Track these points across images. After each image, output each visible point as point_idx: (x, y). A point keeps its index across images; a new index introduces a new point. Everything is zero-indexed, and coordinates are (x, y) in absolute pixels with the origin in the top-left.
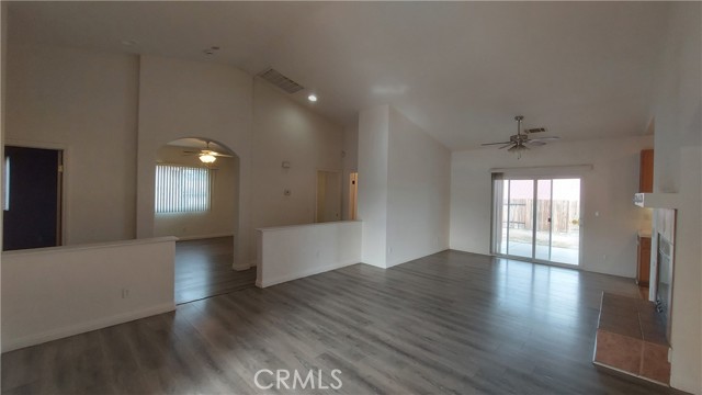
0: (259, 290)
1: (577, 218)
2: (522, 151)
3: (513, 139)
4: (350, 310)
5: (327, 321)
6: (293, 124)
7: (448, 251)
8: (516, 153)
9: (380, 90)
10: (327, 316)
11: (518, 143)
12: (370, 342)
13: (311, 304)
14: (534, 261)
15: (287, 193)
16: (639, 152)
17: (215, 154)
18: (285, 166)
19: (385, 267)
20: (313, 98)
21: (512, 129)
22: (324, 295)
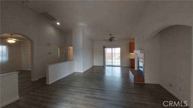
0: (48, 85)
1: (120, 56)
2: (112, 42)
3: (110, 39)
4: (82, 84)
5: (79, 88)
6: (51, 31)
7: (94, 66)
8: (110, 42)
9: (81, 24)
10: (78, 87)
11: (111, 40)
12: (93, 90)
13: (70, 85)
14: (112, 66)
15: (50, 53)
16: (129, 43)
17: (15, 40)
18: (49, 45)
19: (82, 72)
20: (58, 24)
21: (109, 37)
22: (71, 82)
